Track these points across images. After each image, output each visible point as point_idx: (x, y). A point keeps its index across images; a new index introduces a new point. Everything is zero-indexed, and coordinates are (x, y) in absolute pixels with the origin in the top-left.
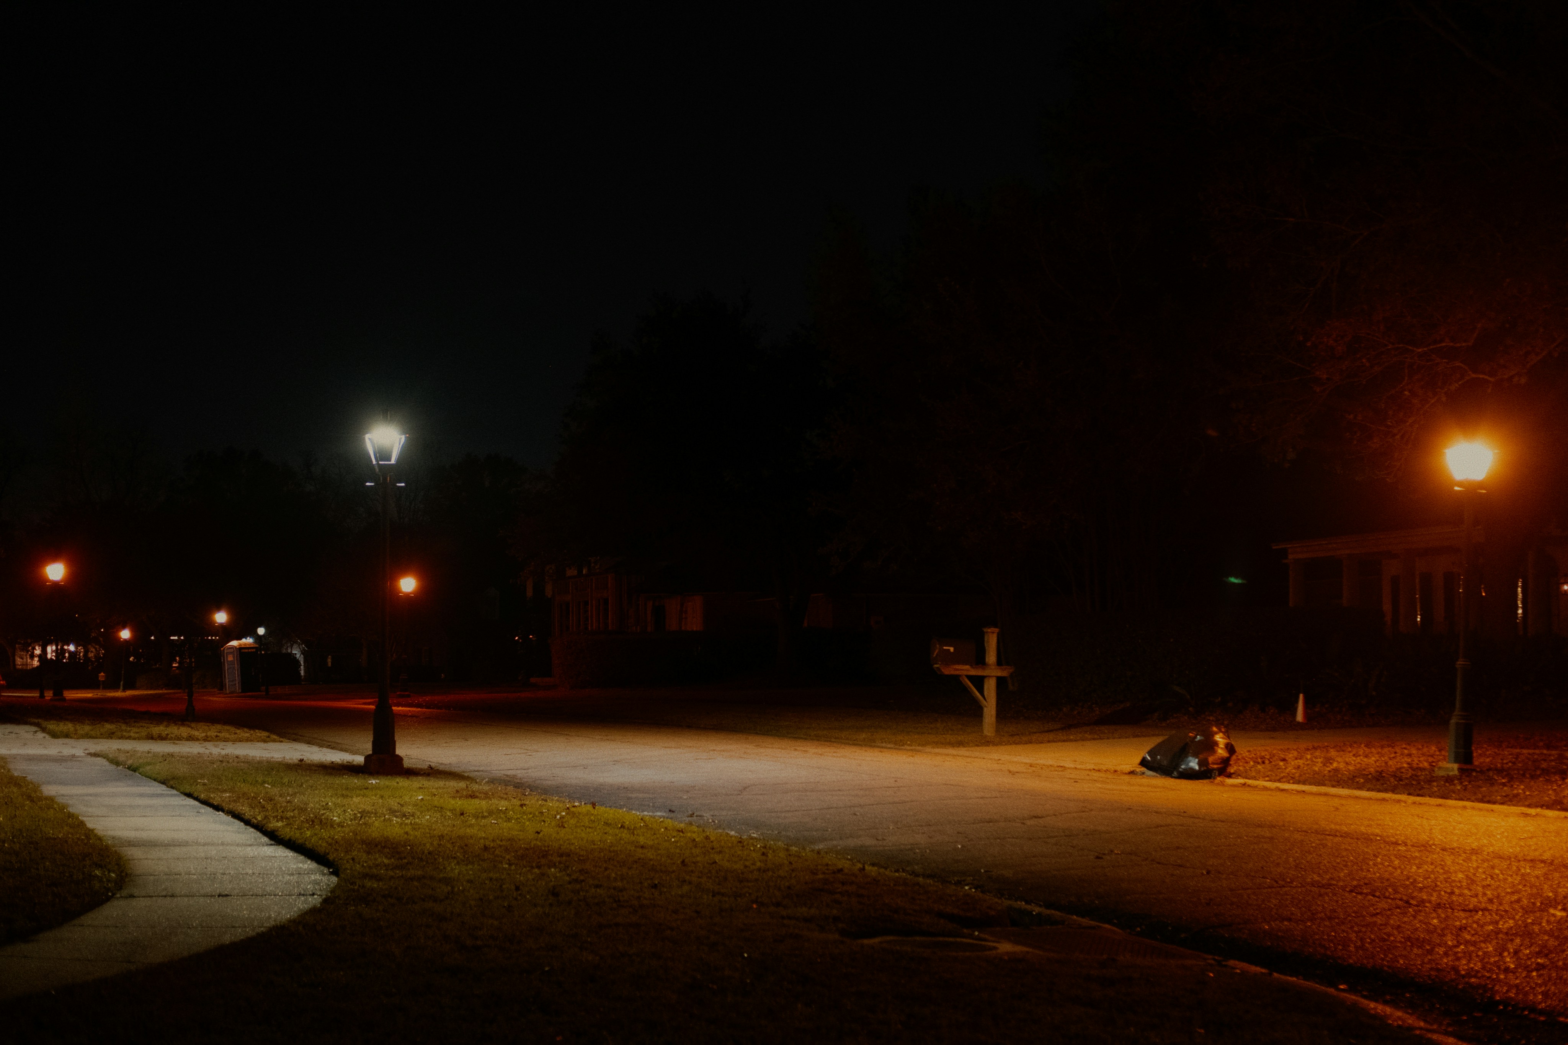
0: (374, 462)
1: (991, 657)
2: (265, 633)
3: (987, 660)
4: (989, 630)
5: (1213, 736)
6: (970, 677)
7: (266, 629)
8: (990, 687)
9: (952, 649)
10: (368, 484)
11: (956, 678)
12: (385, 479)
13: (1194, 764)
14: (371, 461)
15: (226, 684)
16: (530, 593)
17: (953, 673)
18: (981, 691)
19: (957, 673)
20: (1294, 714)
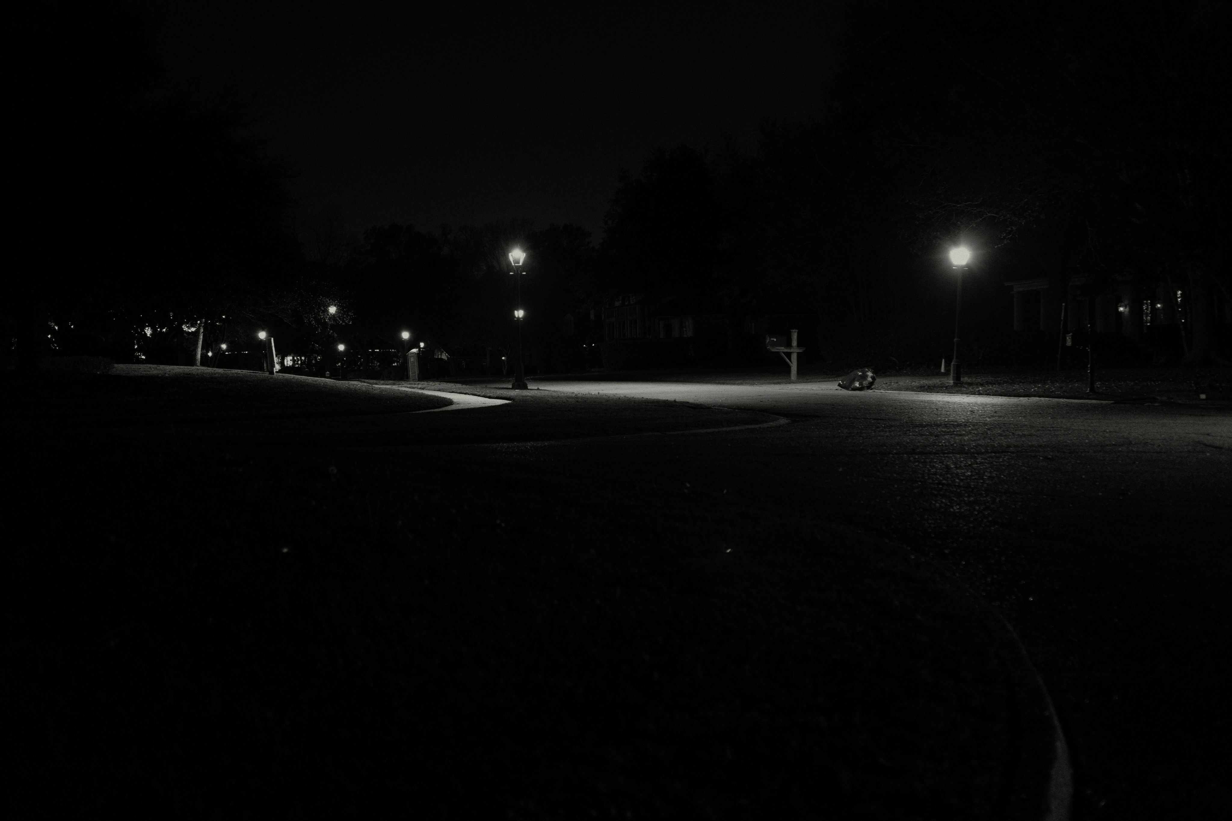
0: (513, 265)
1: (795, 343)
2: (424, 345)
3: (792, 344)
4: (793, 331)
5: (866, 373)
6: (784, 353)
7: (425, 344)
8: (794, 357)
9: (775, 340)
10: (511, 273)
11: (778, 353)
12: (518, 271)
13: (857, 384)
14: (511, 263)
15: (410, 375)
16: (592, 317)
17: (776, 351)
18: (790, 360)
19: (778, 350)
20: (940, 369)
